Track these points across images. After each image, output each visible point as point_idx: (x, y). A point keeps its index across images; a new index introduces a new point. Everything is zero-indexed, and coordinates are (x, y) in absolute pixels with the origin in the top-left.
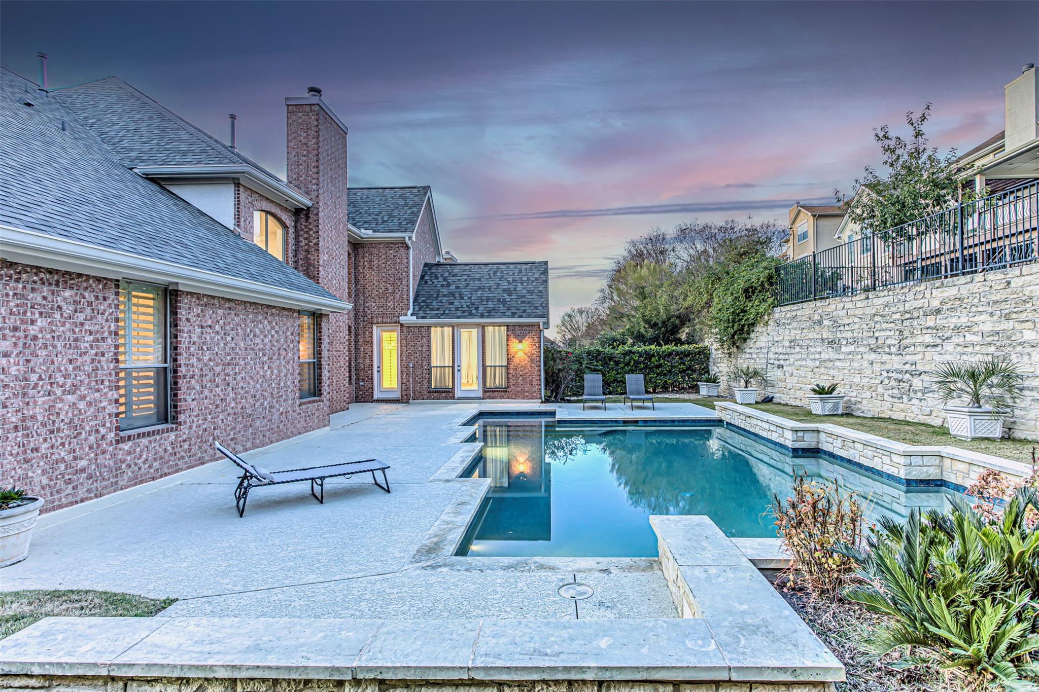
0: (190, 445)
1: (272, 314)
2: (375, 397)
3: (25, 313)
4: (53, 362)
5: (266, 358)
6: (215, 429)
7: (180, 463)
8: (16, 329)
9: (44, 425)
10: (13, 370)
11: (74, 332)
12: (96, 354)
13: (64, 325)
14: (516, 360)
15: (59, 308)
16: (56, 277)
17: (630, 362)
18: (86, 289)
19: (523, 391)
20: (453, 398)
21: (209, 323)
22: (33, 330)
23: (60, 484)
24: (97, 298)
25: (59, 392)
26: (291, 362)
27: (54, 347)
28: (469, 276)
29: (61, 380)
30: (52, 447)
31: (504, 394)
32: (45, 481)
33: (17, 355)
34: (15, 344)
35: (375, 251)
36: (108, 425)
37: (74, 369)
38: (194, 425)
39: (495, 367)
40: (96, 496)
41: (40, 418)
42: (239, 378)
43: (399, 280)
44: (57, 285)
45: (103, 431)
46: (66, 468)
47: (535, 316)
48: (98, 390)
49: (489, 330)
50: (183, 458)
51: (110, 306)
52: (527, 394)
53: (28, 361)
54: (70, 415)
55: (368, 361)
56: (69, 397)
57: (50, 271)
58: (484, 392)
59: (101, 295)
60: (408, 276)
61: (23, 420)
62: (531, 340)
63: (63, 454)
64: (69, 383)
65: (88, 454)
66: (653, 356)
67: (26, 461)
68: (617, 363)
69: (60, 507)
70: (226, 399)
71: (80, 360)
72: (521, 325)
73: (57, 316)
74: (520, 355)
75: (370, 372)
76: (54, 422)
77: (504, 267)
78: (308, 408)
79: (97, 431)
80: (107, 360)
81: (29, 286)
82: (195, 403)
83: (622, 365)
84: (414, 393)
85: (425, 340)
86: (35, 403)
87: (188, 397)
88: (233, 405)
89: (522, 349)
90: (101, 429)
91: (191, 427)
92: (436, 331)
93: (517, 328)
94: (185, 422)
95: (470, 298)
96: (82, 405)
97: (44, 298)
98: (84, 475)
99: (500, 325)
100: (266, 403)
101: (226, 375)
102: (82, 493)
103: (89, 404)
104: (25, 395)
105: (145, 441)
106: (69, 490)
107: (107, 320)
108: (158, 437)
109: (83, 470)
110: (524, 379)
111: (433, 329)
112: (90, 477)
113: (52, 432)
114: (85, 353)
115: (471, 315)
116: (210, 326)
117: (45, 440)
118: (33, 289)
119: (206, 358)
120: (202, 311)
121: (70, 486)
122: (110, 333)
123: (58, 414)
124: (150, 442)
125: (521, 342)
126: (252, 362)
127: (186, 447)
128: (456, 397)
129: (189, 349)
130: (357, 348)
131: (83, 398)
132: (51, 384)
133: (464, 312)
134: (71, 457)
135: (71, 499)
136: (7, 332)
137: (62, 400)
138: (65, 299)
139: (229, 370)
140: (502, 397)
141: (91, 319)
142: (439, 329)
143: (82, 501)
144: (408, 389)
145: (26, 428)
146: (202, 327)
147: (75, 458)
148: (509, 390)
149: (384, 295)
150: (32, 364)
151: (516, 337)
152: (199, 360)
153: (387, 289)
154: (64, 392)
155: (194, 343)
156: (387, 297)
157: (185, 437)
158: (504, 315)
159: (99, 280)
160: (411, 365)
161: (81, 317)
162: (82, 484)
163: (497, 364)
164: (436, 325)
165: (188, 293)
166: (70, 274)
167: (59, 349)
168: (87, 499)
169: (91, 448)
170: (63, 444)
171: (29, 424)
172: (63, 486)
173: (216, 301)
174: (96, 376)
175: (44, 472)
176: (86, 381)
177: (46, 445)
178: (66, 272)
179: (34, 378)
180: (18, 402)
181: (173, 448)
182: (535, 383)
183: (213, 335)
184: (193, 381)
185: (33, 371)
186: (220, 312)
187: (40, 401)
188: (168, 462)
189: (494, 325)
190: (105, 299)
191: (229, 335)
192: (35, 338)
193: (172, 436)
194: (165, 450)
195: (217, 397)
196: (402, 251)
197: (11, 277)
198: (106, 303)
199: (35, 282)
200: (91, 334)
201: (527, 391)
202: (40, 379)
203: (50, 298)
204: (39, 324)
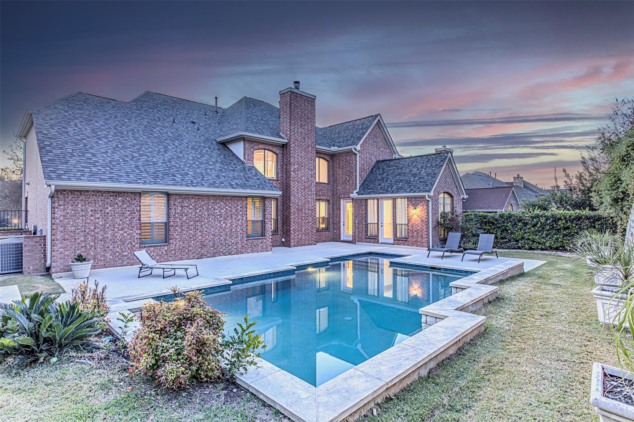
0: (175, 252)
1: (226, 199)
2: (342, 239)
3: (105, 206)
4: (114, 221)
5: (222, 219)
6: (189, 247)
7: (170, 258)
8: (101, 211)
9: (111, 240)
10: (101, 223)
11: (122, 211)
12: (131, 218)
13: (119, 209)
14: (413, 221)
15: (117, 203)
16: (115, 194)
17: (537, 223)
18: (127, 196)
19: (416, 241)
20: (378, 242)
21: (186, 205)
22: (107, 211)
23: (117, 259)
24: (132, 199)
25: (116, 230)
26: (240, 220)
27: (115, 216)
28: (397, 166)
29: (117, 226)
30: (114, 247)
31: (405, 242)
32: (111, 257)
33: (102, 218)
34: (101, 215)
35: (341, 158)
36: (136, 242)
37: (122, 223)
38: (178, 245)
39: (402, 225)
40: (131, 265)
41: (109, 238)
42: (204, 227)
43: (351, 174)
44: (116, 196)
45: (134, 243)
46: (119, 254)
47: (424, 191)
48: (132, 230)
49: (399, 201)
50: (171, 256)
51: (137, 201)
52: (419, 243)
53: (105, 220)
54: (121, 237)
55: (338, 219)
56: (120, 232)
57: (113, 192)
58: (394, 240)
59: (133, 198)
60: (356, 170)
61: (104, 238)
62: (422, 207)
63: (118, 250)
64: (120, 227)
65: (127, 251)
66: (560, 219)
67: (105, 251)
68: (526, 224)
69: (117, 266)
70: (196, 235)
71: (125, 220)
72: (415, 198)
73: (116, 206)
74: (415, 216)
75: (339, 225)
76: (114, 239)
77: (419, 158)
78: (254, 242)
79: (131, 244)
80: (136, 220)
81: (106, 198)
82: (178, 236)
83: (528, 227)
84: (358, 238)
85: (364, 207)
86: (108, 233)
87: (175, 234)
88: (200, 238)
89: (417, 213)
90: (133, 243)
91: (176, 245)
92: (370, 202)
93: (413, 199)
94: (173, 243)
95: (391, 181)
96: (125, 235)
97: (111, 201)
98: (126, 257)
99: (404, 197)
100: (222, 238)
101: (196, 226)
102: (125, 263)
103: (128, 234)
104: (104, 230)
105: (152, 249)
106: (120, 261)
107: (136, 206)
108: (159, 248)
109: (125, 256)
110: (417, 234)
111: (369, 201)
112: (128, 258)
113: (114, 242)
114: (127, 218)
115: (387, 192)
116: (187, 207)
117: (111, 245)
118: (107, 198)
119: (184, 219)
120: (182, 200)
121: (121, 260)
122: (137, 211)
123: (116, 237)
124: (155, 249)
125: (415, 208)
126: (213, 221)
127: (173, 252)
128: (380, 242)
129: (175, 215)
130: (333, 212)
131: (126, 232)
132: (114, 227)
133: (384, 190)
134: (121, 251)
135: (121, 264)
136: (99, 212)
137: (117, 233)
138: (119, 201)
139: (198, 223)
140: (404, 244)
141: (129, 206)
142: (372, 201)
143: (125, 266)
144: (355, 236)
145: (105, 241)
146: (182, 207)
147: (122, 252)
148: (408, 240)
149: (344, 182)
150: (107, 221)
151: (413, 205)
152: (180, 219)
153: (346, 179)
154: (118, 230)
155: (178, 213)
156: (346, 183)
157: (172, 249)
158: (405, 191)
159: (132, 193)
160: (357, 222)
161: (125, 206)
162: (125, 260)
163: (403, 223)
164: (371, 199)
165: (174, 194)
166: (121, 192)
167: (117, 216)
168: (127, 265)
169: (129, 249)
170: (118, 247)
171: (106, 239)
172: (118, 260)
173: (190, 197)
174: (131, 225)
175: (111, 255)
176: (127, 227)
177: (112, 246)
178: (119, 192)
179: (108, 225)
180: (102, 233)
181: (166, 252)
182: (424, 236)
183: (188, 210)
184: (177, 228)
185: (107, 223)
186: (193, 200)
187: (110, 232)
188: (164, 257)
189: (402, 198)
190: (135, 199)
191: (198, 209)
192: (108, 213)
193: (166, 248)
194: (162, 253)
195: (190, 235)
196: (353, 156)
197: (100, 195)
198: (135, 201)
199: (108, 196)
200: (129, 211)
201: (419, 242)
202: (110, 226)
203: (113, 201)
204: (109, 209)
